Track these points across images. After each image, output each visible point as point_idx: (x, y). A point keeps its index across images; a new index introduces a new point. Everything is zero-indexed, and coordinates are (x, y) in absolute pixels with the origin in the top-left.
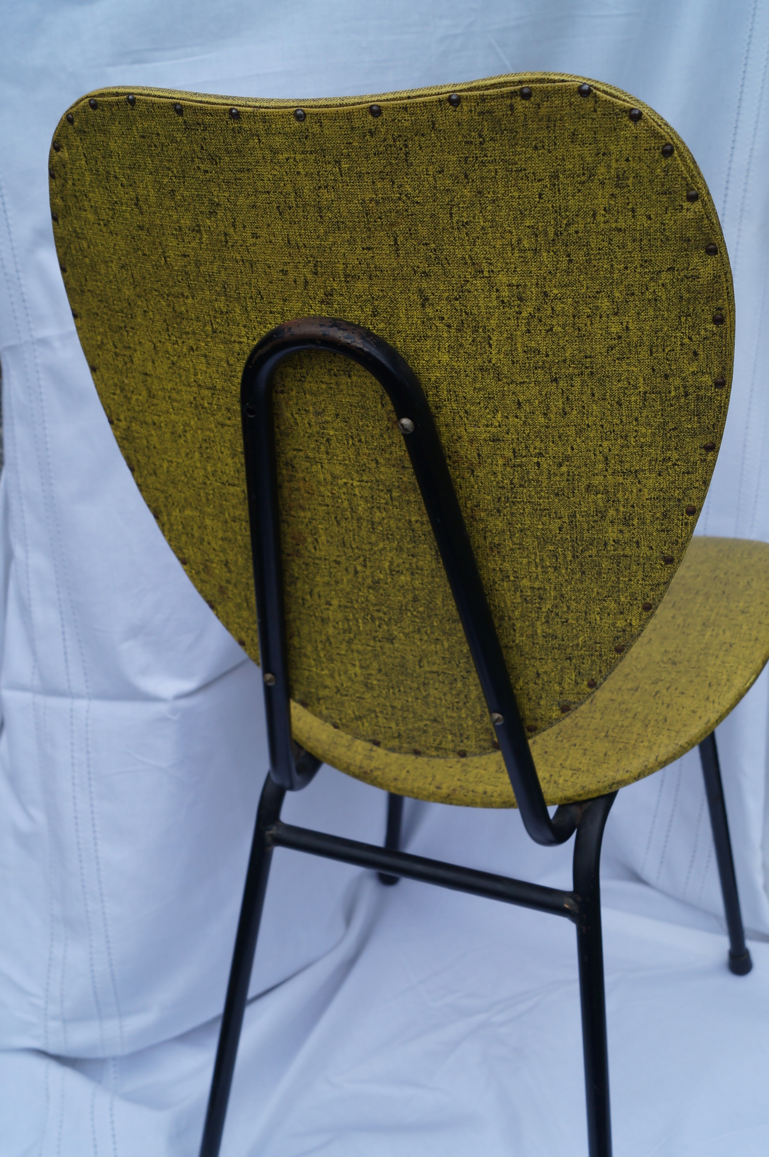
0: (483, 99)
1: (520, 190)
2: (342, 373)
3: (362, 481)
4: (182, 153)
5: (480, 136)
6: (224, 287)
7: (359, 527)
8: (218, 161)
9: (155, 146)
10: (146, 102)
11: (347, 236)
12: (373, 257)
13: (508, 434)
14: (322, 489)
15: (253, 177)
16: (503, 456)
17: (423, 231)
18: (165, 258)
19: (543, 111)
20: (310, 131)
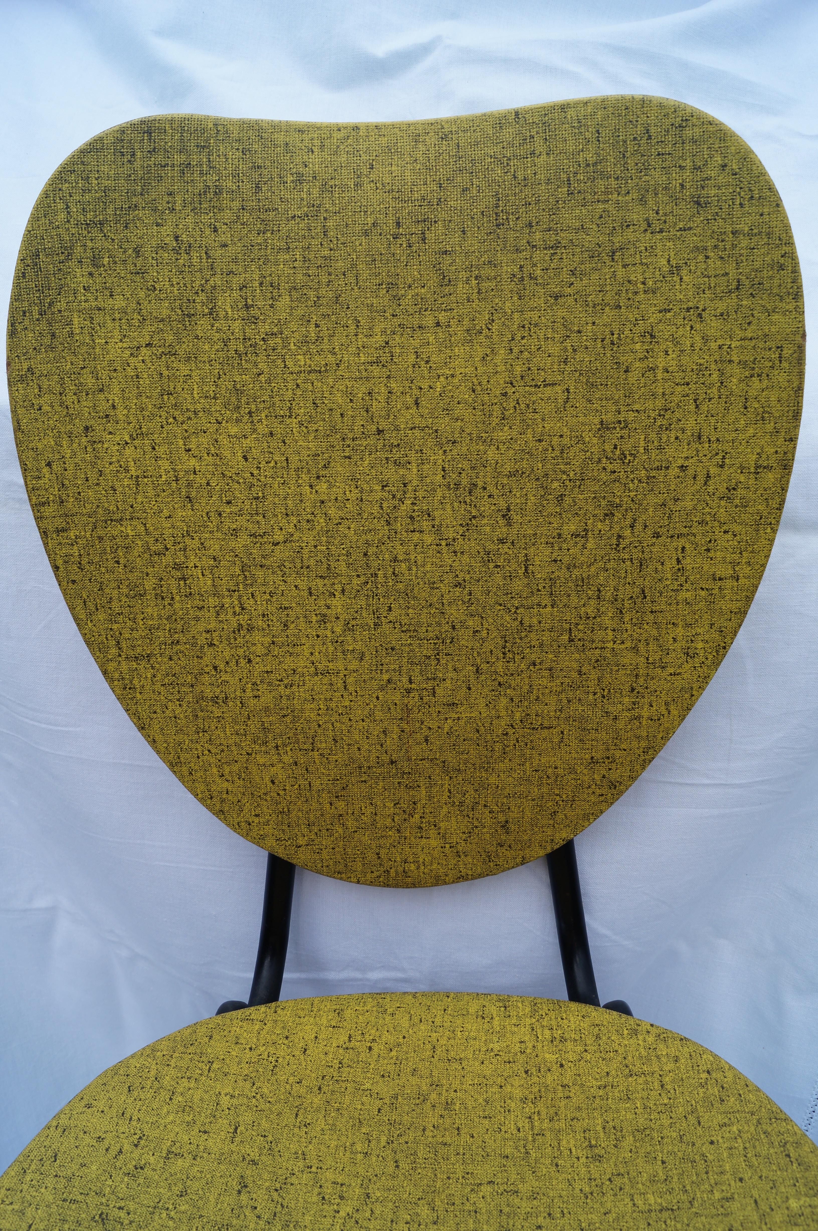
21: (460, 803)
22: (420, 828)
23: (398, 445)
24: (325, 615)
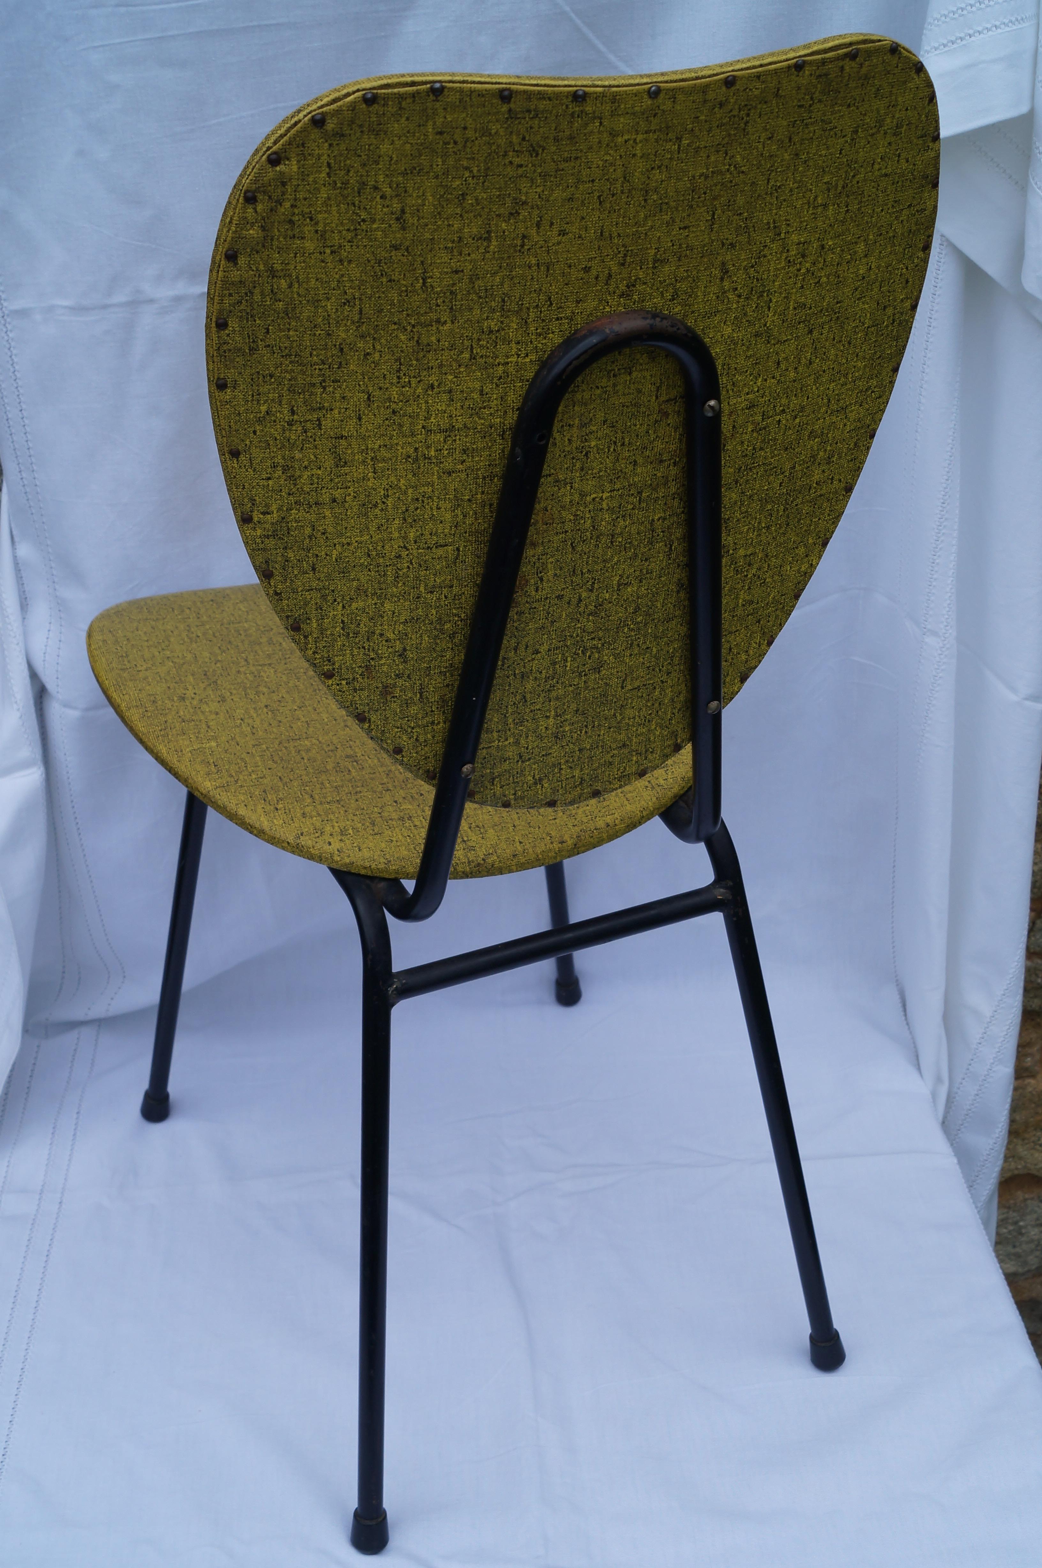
0: (824, 62)
1: (828, 148)
2: (623, 371)
3: (614, 490)
4: (493, 148)
5: (812, 99)
6: (503, 301)
7: (597, 546)
8: (540, 151)
9: (455, 143)
10: (461, 91)
11: (667, 218)
12: (688, 236)
13: (763, 397)
14: (564, 514)
15: (580, 165)
16: (753, 423)
17: (741, 200)
18: (424, 280)
19: (864, 70)
20: (661, 108)
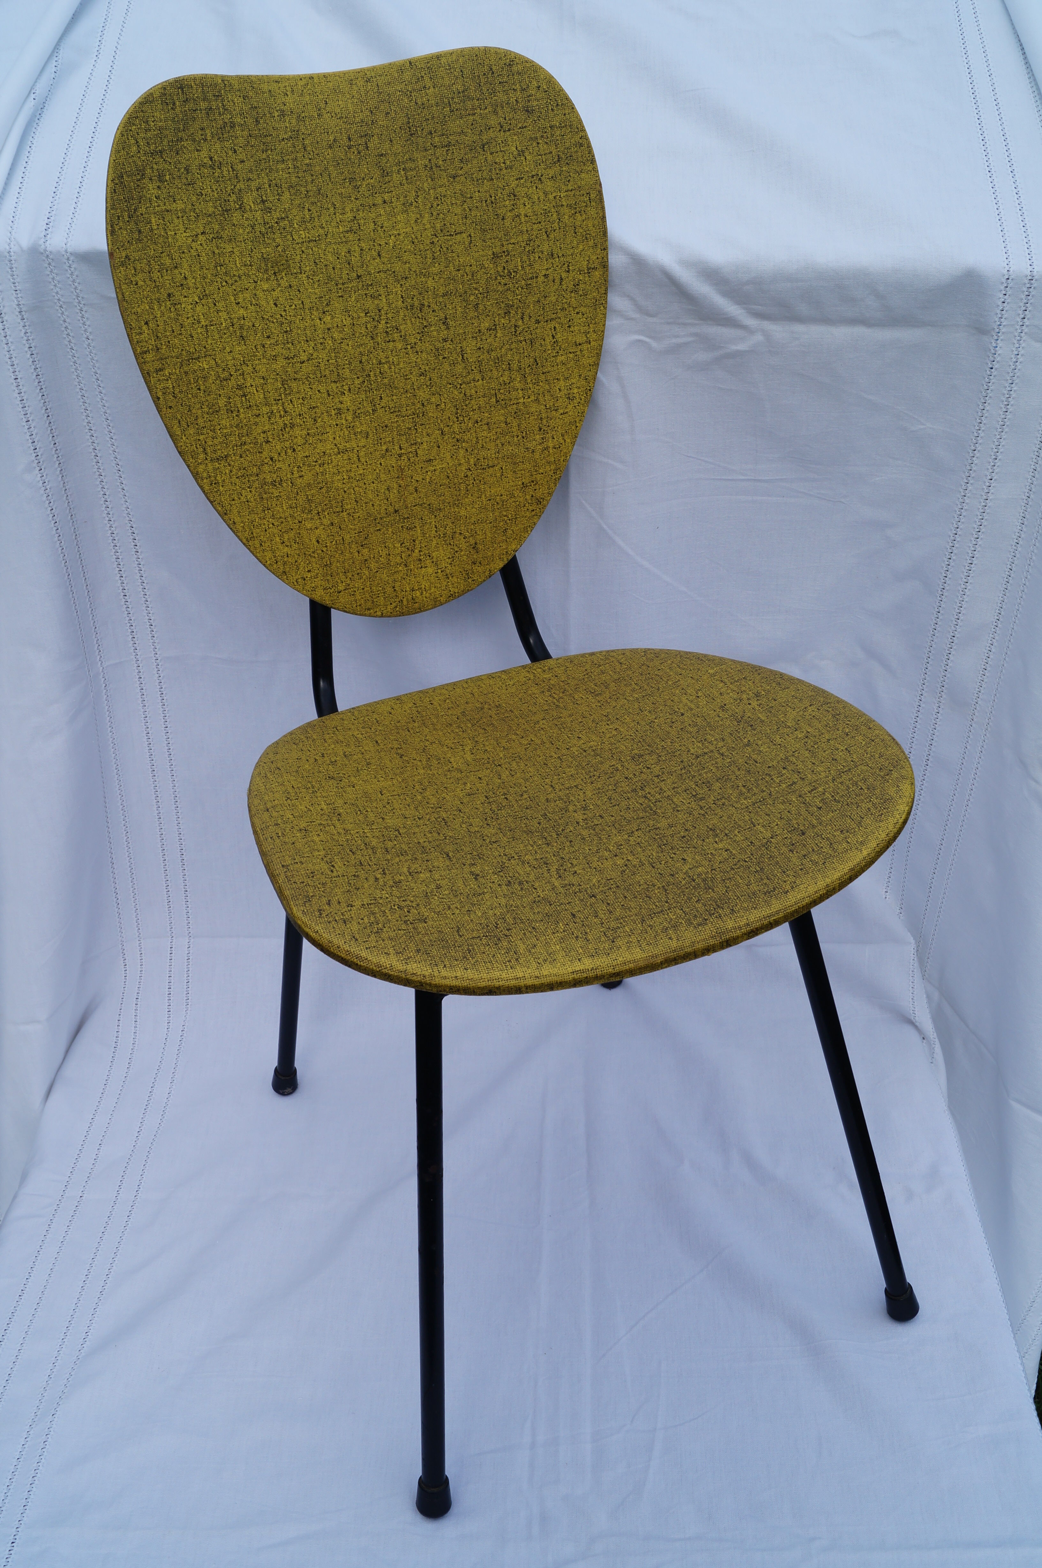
21: (444, 534)
22: (420, 560)
23: (372, 284)
24: (340, 409)
